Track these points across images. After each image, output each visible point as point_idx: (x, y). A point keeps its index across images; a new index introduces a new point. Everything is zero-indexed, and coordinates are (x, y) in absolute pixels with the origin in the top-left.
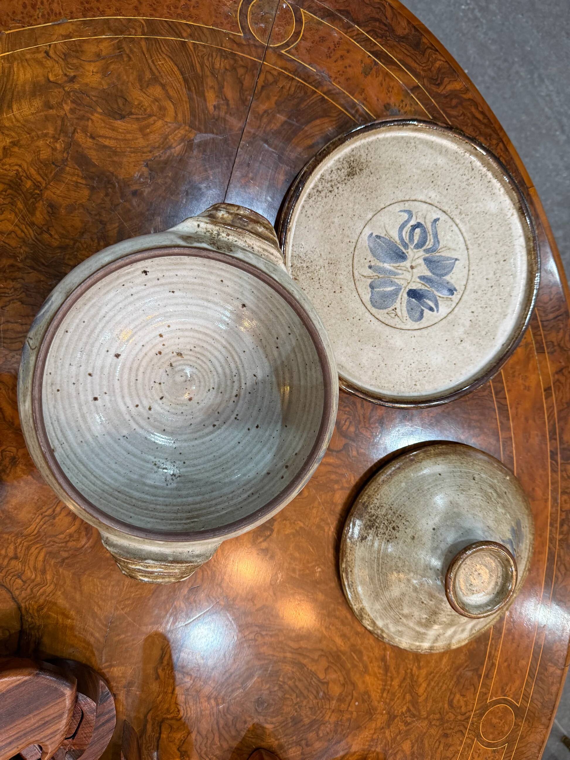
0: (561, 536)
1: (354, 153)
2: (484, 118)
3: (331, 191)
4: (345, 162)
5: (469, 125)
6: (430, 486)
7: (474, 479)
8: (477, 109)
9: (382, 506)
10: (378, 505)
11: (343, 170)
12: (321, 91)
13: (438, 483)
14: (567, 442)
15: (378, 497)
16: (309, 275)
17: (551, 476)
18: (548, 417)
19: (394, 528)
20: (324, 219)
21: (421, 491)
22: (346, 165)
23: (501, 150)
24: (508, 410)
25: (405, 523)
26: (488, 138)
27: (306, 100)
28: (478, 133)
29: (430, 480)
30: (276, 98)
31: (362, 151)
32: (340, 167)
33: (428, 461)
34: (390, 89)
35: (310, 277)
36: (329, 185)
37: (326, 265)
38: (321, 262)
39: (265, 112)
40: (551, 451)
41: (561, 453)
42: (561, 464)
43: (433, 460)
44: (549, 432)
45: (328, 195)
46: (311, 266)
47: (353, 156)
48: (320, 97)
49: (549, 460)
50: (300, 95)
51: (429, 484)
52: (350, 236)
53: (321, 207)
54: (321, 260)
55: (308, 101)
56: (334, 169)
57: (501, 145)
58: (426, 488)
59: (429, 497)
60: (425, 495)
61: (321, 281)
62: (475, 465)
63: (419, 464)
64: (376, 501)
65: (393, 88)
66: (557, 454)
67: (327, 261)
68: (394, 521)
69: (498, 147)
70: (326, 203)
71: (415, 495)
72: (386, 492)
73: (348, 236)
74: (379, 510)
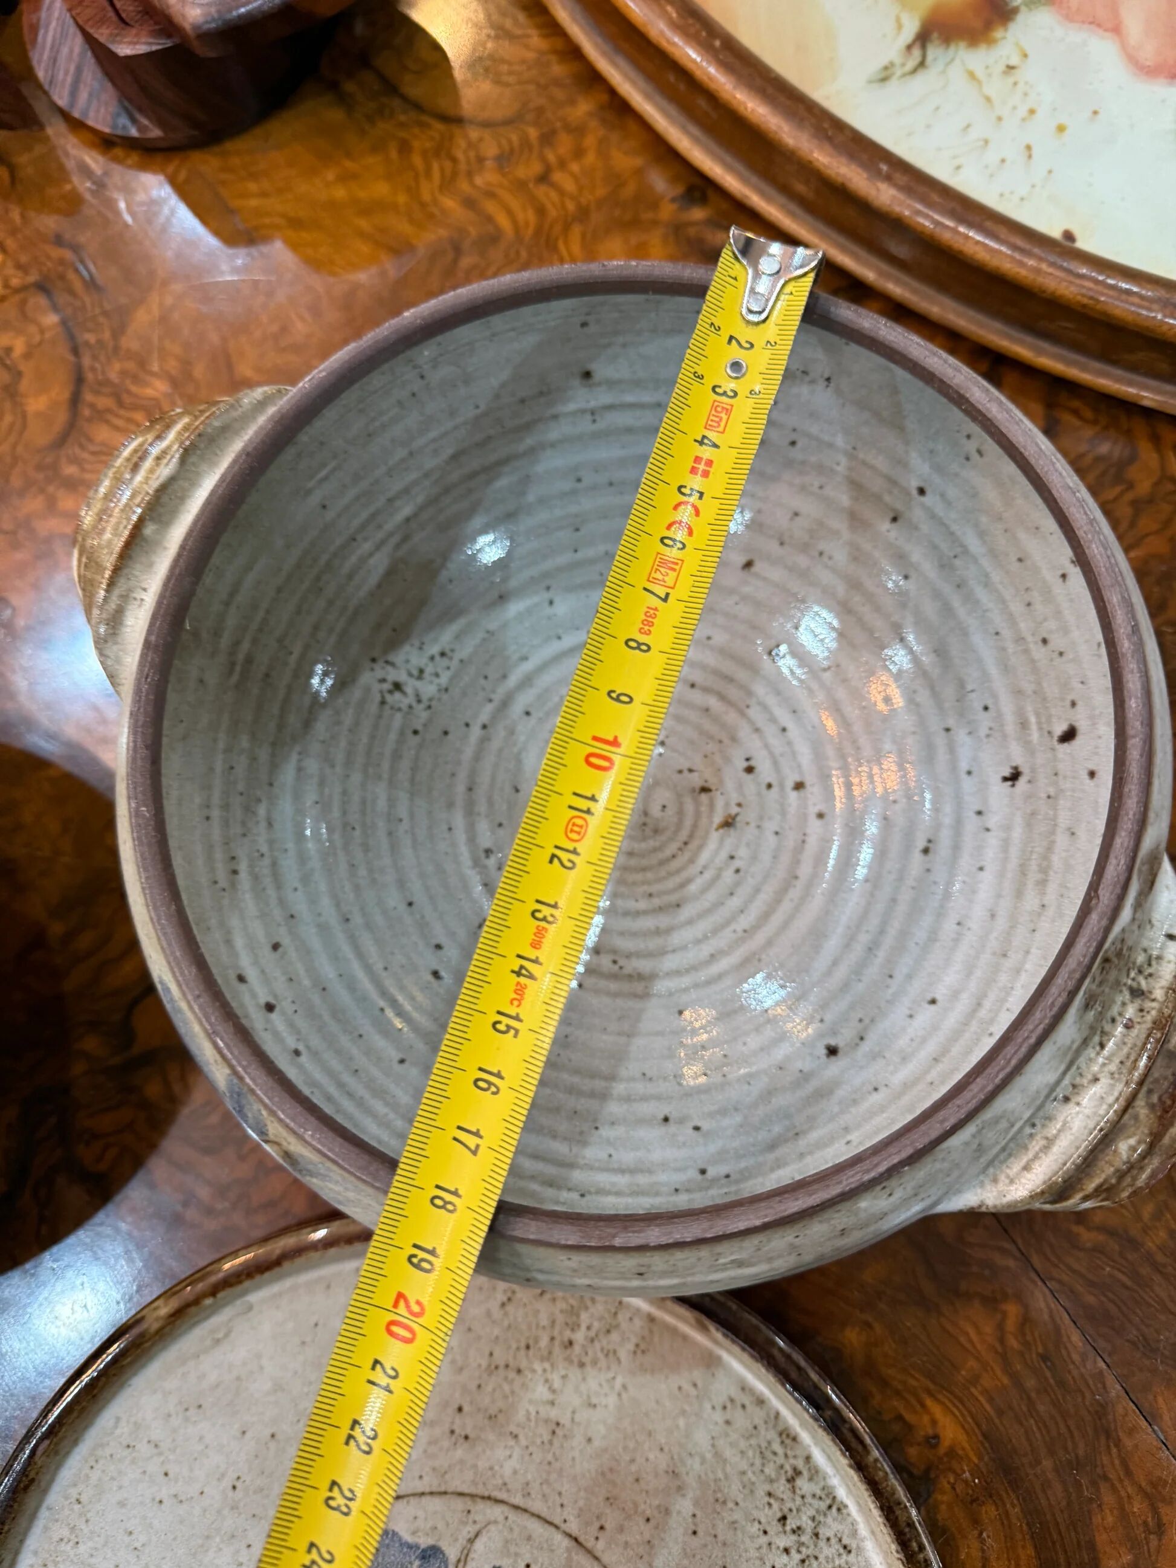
16: (544, 1342)
35: (537, 1340)
37: (554, 1413)
38: (570, 1398)
46: (569, 1360)
52: (622, 1538)
54: (576, 1401)
61: (512, 1375)
67: (565, 1420)
73: (621, 1529)
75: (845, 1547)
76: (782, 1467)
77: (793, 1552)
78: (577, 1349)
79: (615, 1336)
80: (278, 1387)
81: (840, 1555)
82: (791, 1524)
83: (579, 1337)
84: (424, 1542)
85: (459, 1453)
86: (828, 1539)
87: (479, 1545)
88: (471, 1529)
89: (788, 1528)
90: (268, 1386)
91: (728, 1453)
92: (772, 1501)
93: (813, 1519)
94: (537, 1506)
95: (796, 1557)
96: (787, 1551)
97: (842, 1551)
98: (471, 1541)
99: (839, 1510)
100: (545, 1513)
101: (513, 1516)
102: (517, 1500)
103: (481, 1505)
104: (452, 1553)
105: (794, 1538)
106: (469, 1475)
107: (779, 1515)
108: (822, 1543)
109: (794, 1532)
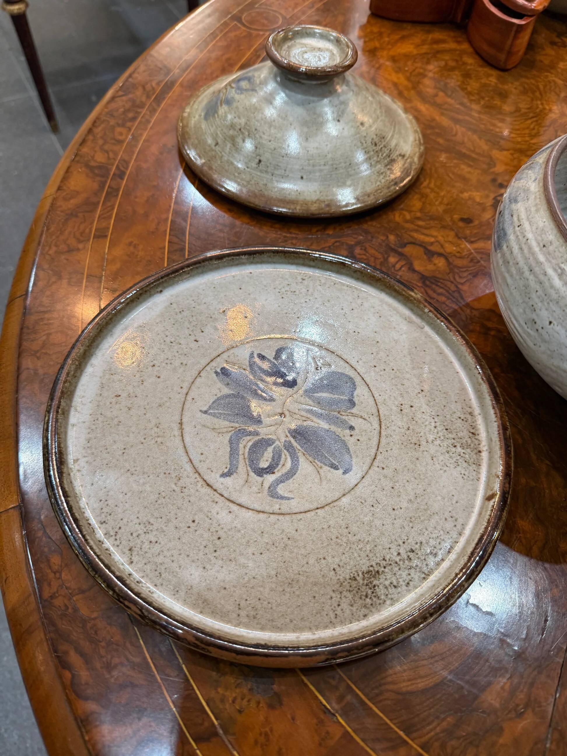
0: (139, 110)
1: (364, 611)
2: (66, 653)
3: (412, 551)
4: (383, 597)
5: (103, 644)
6: (322, 167)
7: (260, 161)
8: (73, 676)
9: (378, 173)
10: (382, 177)
11: (387, 583)
12: (412, 747)
13: (310, 168)
14: (94, 181)
15: (378, 183)
16: (452, 435)
17: (131, 158)
18: (113, 209)
19: (376, 145)
20: (425, 510)
21: (335, 166)
22: (381, 591)
23: (49, 585)
24: (170, 230)
25: (364, 142)
26: (70, 610)
27: (443, 731)
28: (89, 625)
29: (318, 174)
30: (501, 741)
31: (348, 612)
32: (392, 590)
33: (308, 198)
34: (262, 739)
35: (450, 432)
36: (415, 562)
37: (424, 443)
38: (433, 449)
39: (520, 715)
40: (122, 179)
41: (109, 174)
42: (113, 165)
43: (301, 198)
44: (117, 195)
45: (417, 546)
46: (448, 446)
47: (365, 606)
48: (415, 735)
49: (128, 173)
50: (454, 743)
51: (321, 171)
52: (382, 478)
53: (430, 529)
54: (432, 452)
55: (438, 729)
56: (404, 588)
57: (46, 594)
58: (327, 167)
59: (330, 156)
60: (333, 159)
61: (433, 424)
62: (248, 179)
63: (322, 198)
64: (383, 181)
65: (256, 742)
66: (114, 174)
67: (422, 448)
68: (373, 151)
69: (54, 589)
70: (421, 534)
71: (343, 165)
72: (370, 183)
73: (385, 477)
74: (382, 171)
75: (408, 583)
76: (435, 547)
77: (399, 557)
78: (454, 449)
79: (465, 465)
80: (396, 341)
81: (404, 581)
82: (411, 555)
83: (459, 449)
84: (356, 400)
85: (394, 408)
86: (409, 574)
87: (361, 420)
88: (366, 416)
89: (409, 554)
90: (396, 338)
91: (433, 521)
92: (419, 544)
93: (417, 566)
94: (383, 441)
95: (397, 559)
96: (399, 554)
97: (406, 582)
98: (361, 417)
99: (424, 578)
100: (382, 444)
101: (376, 432)
102: (383, 433)
103: (377, 419)
104: (354, 410)
105: (406, 557)
106: (387, 413)
107: (414, 548)
108: (407, 572)
109: (408, 556)
